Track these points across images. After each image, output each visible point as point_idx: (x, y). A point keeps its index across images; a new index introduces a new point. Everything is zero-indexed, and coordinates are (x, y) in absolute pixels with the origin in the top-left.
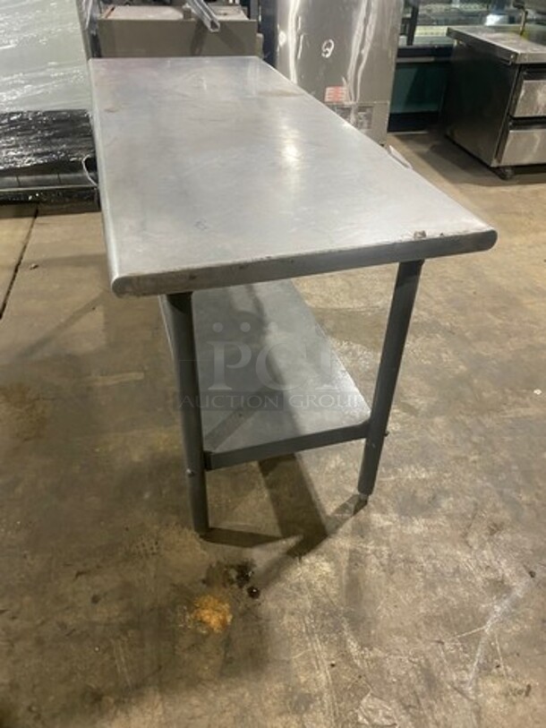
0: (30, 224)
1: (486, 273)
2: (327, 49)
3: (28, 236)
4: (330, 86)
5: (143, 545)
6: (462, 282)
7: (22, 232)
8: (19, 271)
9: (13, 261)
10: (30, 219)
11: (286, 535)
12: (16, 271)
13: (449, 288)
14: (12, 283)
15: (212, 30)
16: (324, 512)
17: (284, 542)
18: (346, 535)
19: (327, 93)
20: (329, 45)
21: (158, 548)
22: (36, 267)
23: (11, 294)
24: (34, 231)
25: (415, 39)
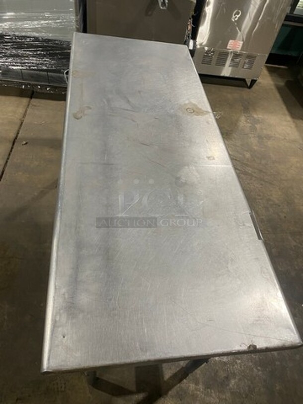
0: (27, 104)
1: (296, 201)
2: (237, 16)
3: (25, 115)
4: (232, 39)
5: (57, 384)
6: (279, 206)
7: (21, 110)
8: (15, 144)
9: (12, 135)
10: (28, 99)
11: (138, 391)
12: (14, 144)
13: (271, 209)
14: (10, 155)
15: (161, 8)
16: (163, 378)
17: (137, 396)
18: (172, 397)
19: (229, 43)
20: (238, 13)
21: (65, 388)
22: (26, 143)
23: (8, 164)
24: (29, 110)
25: (296, 10)
